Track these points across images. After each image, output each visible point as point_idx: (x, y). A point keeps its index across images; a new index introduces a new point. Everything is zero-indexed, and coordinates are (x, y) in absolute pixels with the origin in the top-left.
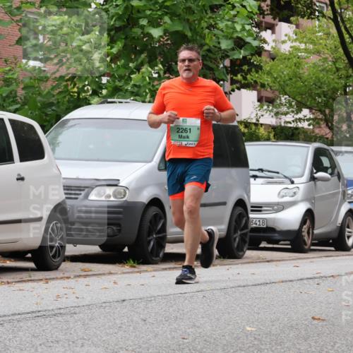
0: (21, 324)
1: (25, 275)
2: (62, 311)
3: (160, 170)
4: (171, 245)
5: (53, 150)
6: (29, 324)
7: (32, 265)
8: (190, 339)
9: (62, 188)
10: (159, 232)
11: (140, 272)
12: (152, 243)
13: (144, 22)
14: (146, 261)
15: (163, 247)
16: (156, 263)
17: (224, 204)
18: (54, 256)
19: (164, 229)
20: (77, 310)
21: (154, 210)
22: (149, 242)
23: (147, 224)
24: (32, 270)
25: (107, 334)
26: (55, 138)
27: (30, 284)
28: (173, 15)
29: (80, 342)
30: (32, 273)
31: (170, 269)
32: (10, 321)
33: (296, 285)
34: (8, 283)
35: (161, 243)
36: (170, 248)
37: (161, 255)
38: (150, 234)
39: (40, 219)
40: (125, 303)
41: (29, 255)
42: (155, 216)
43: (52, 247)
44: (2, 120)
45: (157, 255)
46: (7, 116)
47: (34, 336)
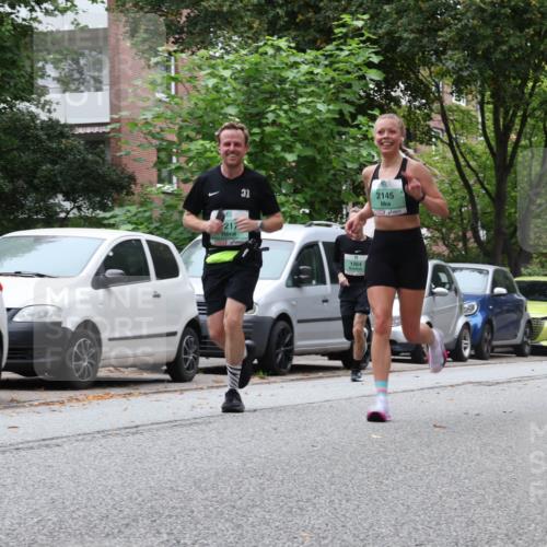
0: (160, 433)
1: (161, 387)
2: (198, 421)
3: (288, 286)
4: (299, 358)
5: (187, 268)
6: (167, 433)
7: (167, 377)
8: (319, 447)
9: (195, 305)
10: (287, 345)
11: (269, 383)
12: (280, 356)
13: (278, 148)
14: (275, 373)
15: (290, 359)
16: (283, 374)
18: (188, 369)
19: (291, 342)
20: (212, 420)
21: (282, 325)
22: (277, 355)
23: (275, 339)
24: (168, 381)
25: (242, 443)
26: (189, 257)
27: (166, 395)
28: (306, 143)
29: (215, 450)
30: (166, 384)
31: (297, 380)
32: (149, 430)
33: (418, 394)
34: (145, 394)
35: (289, 354)
36: (297, 361)
37: (289, 366)
38: (278, 347)
39: (174, 334)
40: (257, 413)
42: (283, 330)
43: (186, 360)
44: (139, 241)
45: (285, 367)
46: (144, 237)
47: (172, 445)
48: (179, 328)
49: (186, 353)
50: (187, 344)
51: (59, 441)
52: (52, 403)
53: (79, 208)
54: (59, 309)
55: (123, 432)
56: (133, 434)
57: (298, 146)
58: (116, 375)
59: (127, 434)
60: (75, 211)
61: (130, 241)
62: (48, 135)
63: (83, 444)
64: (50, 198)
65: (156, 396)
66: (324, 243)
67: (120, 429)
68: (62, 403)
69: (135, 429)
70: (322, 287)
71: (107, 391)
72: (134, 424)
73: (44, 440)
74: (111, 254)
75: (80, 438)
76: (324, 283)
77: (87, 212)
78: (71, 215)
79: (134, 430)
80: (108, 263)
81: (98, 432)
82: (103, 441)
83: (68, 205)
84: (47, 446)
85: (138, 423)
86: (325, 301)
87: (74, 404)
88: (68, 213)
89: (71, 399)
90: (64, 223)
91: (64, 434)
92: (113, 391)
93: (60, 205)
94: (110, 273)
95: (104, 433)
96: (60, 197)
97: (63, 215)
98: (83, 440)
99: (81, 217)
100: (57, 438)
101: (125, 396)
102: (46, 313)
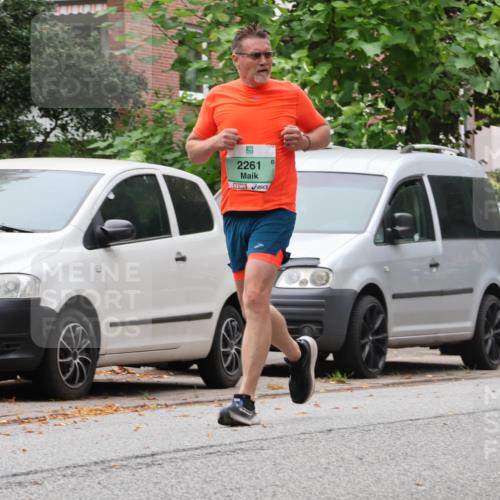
0: (188, 464)
1: (189, 395)
2: (244, 446)
3: (376, 243)
4: (395, 351)
6: (198, 464)
7: (198, 380)
8: (427, 485)
10: (377, 332)
11: (351, 390)
12: (367, 348)
13: (353, 35)
14: (359, 374)
15: (383, 354)
16: (373, 376)
17: (470, 291)
18: (230, 368)
19: (383, 328)
20: (265, 444)
21: (369, 301)
22: (363, 347)
23: (359, 322)
24: (200, 387)
25: (309, 478)
27: (197, 407)
28: (393, 23)
29: (270, 490)
30: (200, 392)
31: (394, 384)
32: (171, 460)
34: (167, 406)
35: (380, 347)
36: (393, 355)
37: (381, 365)
38: (364, 334)
39: (208, 316)
40: (331, 434)
41: (195, 367)
42: (372, 309)
43: (226, 355)
44: (153, 176)
45: (375, 366)
46: (160, 171)
47: (205, 481)
48: (216, 307)
49: (226, 345)
50: (227, 330)
51: (37, 477)
52: (28, 420)
53: (64, 128)
54: (36, 279)
55: (133, 463)
56: (148, 465)
57: (384, 30)
58: (122, 377)
59: (139, 466)
60: (58, 132)
61: (141, 176)
62: (15, 17)
63: (73, 480)
64: (20, 113)
65: (181, 408)
66: (432, 179)
67: (127, 458)
68: (42, 420)
69: (151, 459)
70: (429, 244)
71: (109, 401)
72: (148, 452)
73: (15, 475)
74: (112, 196)
75: (69, 472)
76: (432, 238)
77: (75, 134)
78: (52, 139)
79: (148, 460)
80: (108, 209)
81: (96, 463)
82: (103, 477)
83: (46, 123)
84: (20, 484)
85: (154, 449)
86: (434, 265)
87: (60, 421)
88: (47, 134)
89: (55, 415)
90: (43, 150)
91: (46, 467)
92: (119, 402)
93: (34, 124)
94: (112, 225)
95: (105, 465)
96: (35, 111)
97: (39, 139)
98: (72, 475)
99: (67, 141)
100: (36, 472)
101: (135, 409)
102: (17, 286)
